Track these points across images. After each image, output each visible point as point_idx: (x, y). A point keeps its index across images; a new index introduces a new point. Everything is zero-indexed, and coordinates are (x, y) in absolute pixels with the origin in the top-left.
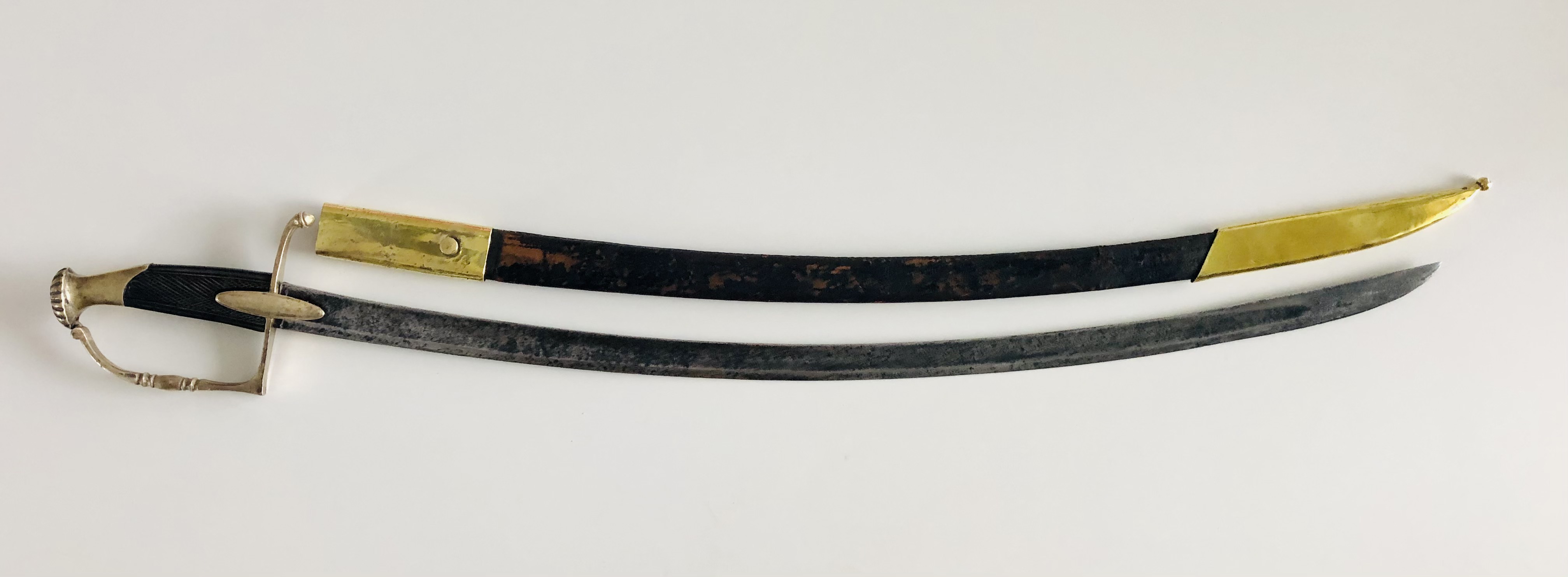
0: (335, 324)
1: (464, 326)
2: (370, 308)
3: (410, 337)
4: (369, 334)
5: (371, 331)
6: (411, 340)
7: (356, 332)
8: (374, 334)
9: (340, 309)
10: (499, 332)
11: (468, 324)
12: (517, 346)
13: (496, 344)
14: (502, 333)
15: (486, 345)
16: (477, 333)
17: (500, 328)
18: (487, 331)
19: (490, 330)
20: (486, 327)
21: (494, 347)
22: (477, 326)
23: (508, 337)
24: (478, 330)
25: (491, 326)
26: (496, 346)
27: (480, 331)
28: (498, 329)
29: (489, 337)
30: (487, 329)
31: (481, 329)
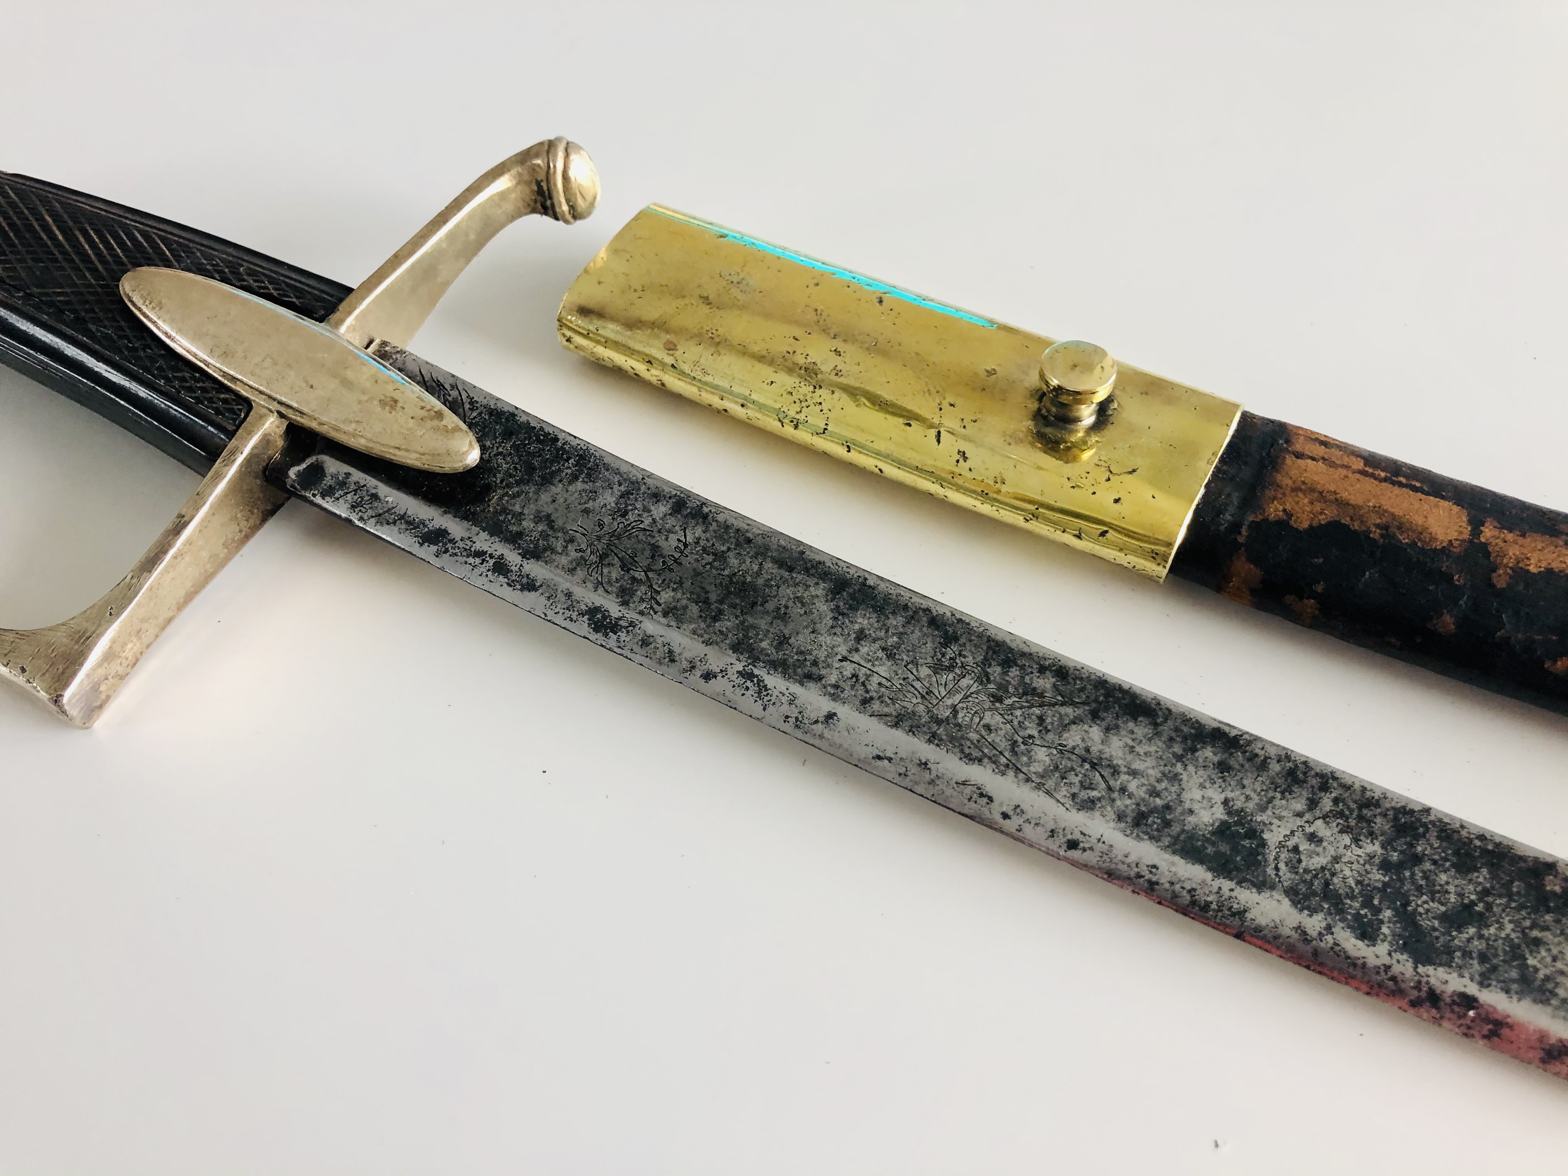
0: (496, 530)
1: (1029, 691)
2: (660, 510)
3: (775, 665)
4: (614, 609)
5: (625, 596)
6: (774, 681)
7: (564, 582)
8: (631, 615)
9: (547, 481)
10: (1186, 766)
11: (1048, 686)
12: (1264, 855)
13: (1158, 818)
14: (1201, 772)
15: (1109, 809)
16: (1083, 740)
17: (1194, 750)
18: (1131, 743)
19: (1144, 741)
20: (1131, 725)
21: (1146, 825)
22: (1087, 708)
23: (1226, 802)
24: (1086, 727)
25: (1156, 725)
26: (1159, 825)
27: (1095, 732)
28: (1184, 750)
29: (1134, 773)
30: (1132, 732)
31: (1104, 724)
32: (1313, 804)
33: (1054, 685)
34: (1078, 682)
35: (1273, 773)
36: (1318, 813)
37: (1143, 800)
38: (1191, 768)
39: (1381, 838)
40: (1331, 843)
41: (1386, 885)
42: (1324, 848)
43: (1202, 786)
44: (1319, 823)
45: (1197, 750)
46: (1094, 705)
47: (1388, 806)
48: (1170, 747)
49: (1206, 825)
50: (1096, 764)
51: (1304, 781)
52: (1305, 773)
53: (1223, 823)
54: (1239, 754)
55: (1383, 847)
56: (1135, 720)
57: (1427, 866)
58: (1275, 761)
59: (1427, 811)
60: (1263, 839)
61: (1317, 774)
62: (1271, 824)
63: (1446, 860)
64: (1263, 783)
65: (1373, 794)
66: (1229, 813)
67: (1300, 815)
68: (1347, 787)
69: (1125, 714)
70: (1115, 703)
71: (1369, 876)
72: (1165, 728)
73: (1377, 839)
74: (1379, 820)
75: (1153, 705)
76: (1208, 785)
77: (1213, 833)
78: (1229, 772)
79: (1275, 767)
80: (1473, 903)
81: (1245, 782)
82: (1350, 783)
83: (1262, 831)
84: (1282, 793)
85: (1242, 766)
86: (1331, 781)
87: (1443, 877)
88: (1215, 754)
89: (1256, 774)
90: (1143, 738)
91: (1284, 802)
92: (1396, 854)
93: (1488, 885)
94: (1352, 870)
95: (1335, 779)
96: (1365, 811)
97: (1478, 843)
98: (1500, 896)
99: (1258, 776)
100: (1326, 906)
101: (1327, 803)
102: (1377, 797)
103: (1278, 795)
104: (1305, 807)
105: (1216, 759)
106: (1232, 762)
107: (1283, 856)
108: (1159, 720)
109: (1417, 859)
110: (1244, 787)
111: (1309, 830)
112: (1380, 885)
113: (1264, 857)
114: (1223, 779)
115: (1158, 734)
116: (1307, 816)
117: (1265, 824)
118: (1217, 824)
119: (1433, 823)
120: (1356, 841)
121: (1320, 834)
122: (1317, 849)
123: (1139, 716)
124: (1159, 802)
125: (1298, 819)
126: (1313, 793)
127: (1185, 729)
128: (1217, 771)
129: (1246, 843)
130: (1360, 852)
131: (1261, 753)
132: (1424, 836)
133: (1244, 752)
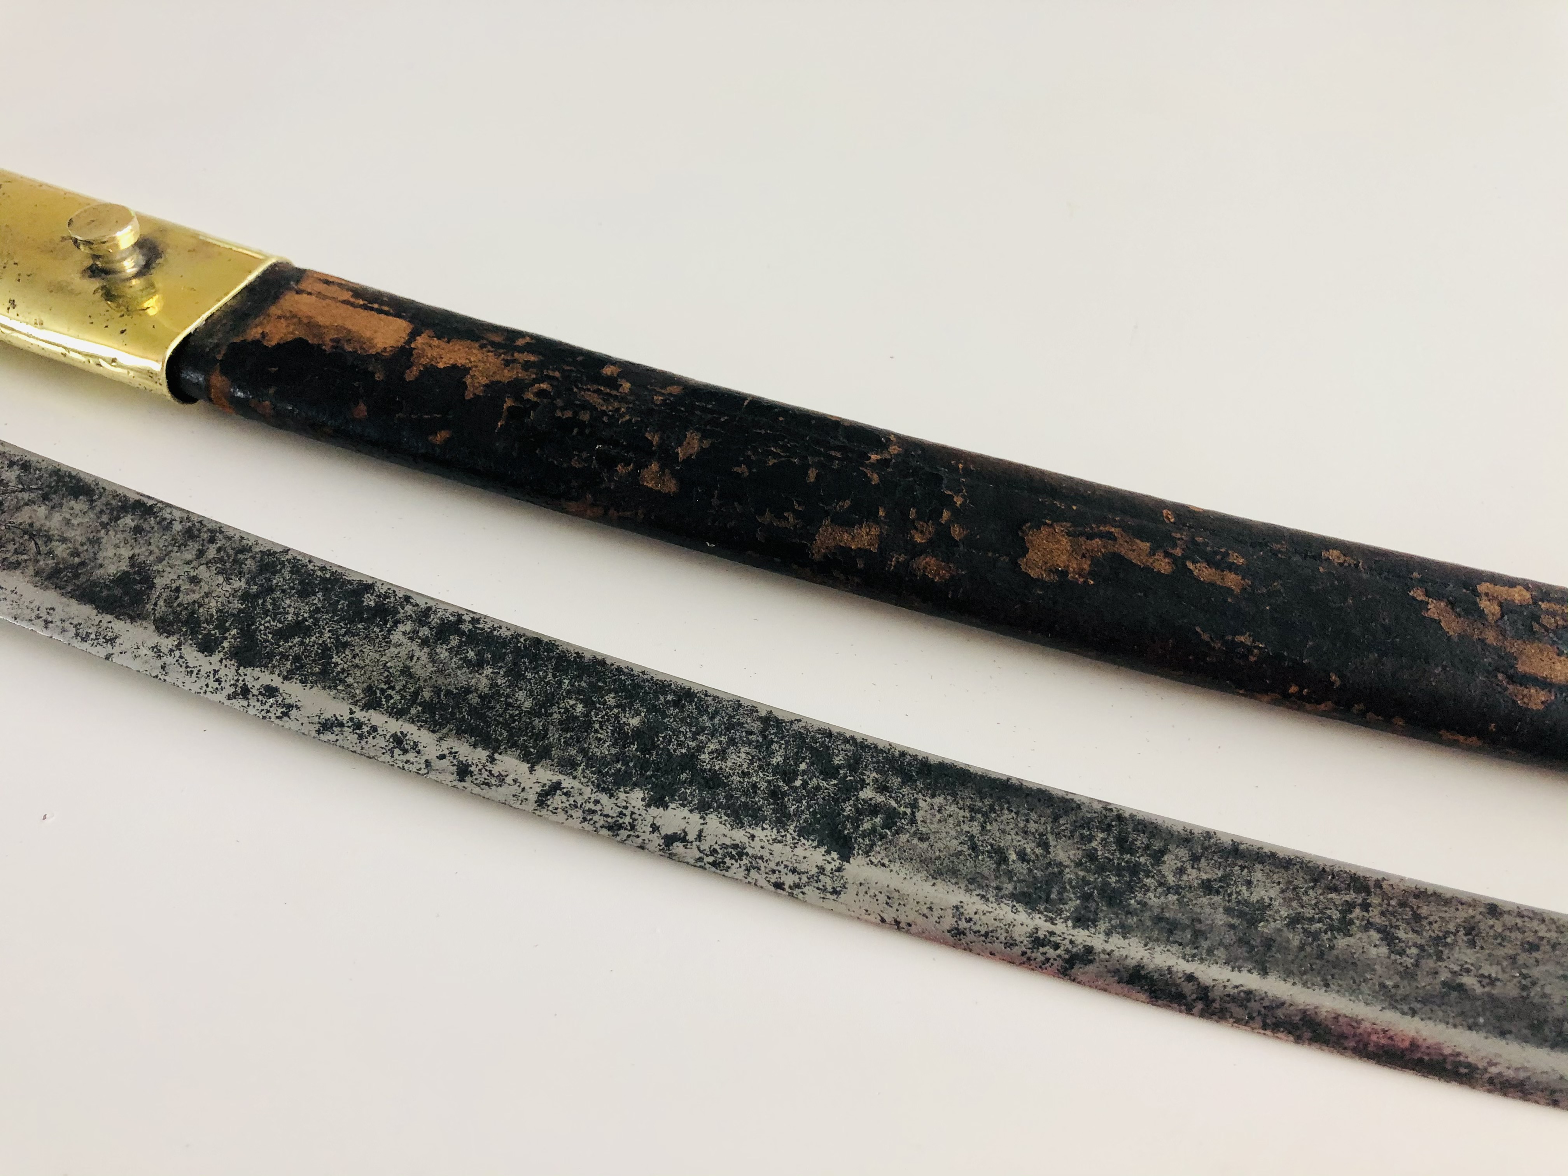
10: (109, 531)
11: (13, 478)
12: (148, 595)
13: (70, 572)
14: (119, 535)
15: (31, 567)
16: (30, 517)
17: (118, 518)
18: (68, 516)
19: (80, 515)
20: (73, 503)
21: (58, 578)
22: (40, 492)
23: (132, 558)
24: (36, 507)
25: (92, 501)
26: (69, 577)
27: (42, 511)
28: (110, 519)
29: (64, 540)
30: (72, 509)
31: (51, 504)
32: (201, 553)
33: (19, 477)
34: (38, 472)
35: (176, 532)
36: (203, 561)
37: (63, 559)
38: (112, 533)
39: (247, 576)
40: (207, 583)
41: (240, 611)
42: (201, 587)
43: (117, 546)
44: (203, 568)
45: (120, 518)
46: (46, 490)
47: (257, 550)
48: (98, 518)
49: (109, 575)
50: (34, 535)
51: (198, 537)
52: (199, 530)
53: (126, 574)
54: (152, 518)
55: (247, 583)
56: (76, 498)
57: (278, 594)
58: (178, 522)
59: (287, 551)
60: (153, 583)
61: (208, 530)
62: (163, 571)
63: (293, 588)
64: (166, 540)
65: (248, 542)
66: (132, 566)
67: (188, 563)
68: (229, 538)
69: (70, 494)
70: (63, 486)
71: (230, 606)
72: (98, 503)
73: (244, 577)
74: (248, 562)
75: (92, 486)
76: (122, 544)
77: (112, 581)
78: (141, 534)
79: (177, 527)
80: (305, 620)
81: (152, 541)
82: (232, 535)
83: (155, 577)
84: (179, 547)
85: (153, 528)
86: (218, 534)
87: (288, 602)
88: (133, 520)
89: (161, 534)
90: (79, 512)
91: (179, 554)
92: (256, 587)
93: (320, 605)
94: (217, 602)
95: (221, 532)
96: (240, 556)
97: (319, 573)
98: (327, 613)
99: (164, 535)
100: (184, 630)
101: (212, 553)
102: (250, 544)
103: (176, 549)
104: (195, 557)
105: (133, 524)
106: (146, 526)
107: (164, 595)
108: (95, 498)
109: (271, 590)
110: (150, 544)
111: (192, 574)
112: (235, 612)
113: (148, 596)
114: (136, 540)
115: (92, 508)
116: (194, 564)
117: (159, 572)
118: (119, 574)
119: (288, 560)
120: (228, 580)
121: (200, 577)
122: (195, 588)
123: (81, 495)
124: (77, 560)
125: (187, 566)
126: (203, 545)
127: (114, 502)
128: (132, 533)
129: (138, 587)
130: (228, 588)
131: (168, 516)
132: (280, 571)
133: (156, 518)
